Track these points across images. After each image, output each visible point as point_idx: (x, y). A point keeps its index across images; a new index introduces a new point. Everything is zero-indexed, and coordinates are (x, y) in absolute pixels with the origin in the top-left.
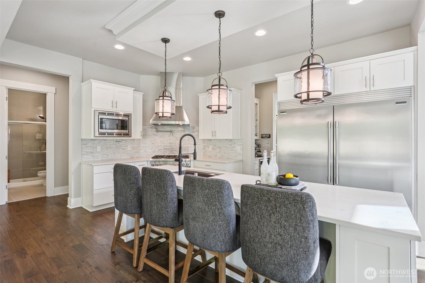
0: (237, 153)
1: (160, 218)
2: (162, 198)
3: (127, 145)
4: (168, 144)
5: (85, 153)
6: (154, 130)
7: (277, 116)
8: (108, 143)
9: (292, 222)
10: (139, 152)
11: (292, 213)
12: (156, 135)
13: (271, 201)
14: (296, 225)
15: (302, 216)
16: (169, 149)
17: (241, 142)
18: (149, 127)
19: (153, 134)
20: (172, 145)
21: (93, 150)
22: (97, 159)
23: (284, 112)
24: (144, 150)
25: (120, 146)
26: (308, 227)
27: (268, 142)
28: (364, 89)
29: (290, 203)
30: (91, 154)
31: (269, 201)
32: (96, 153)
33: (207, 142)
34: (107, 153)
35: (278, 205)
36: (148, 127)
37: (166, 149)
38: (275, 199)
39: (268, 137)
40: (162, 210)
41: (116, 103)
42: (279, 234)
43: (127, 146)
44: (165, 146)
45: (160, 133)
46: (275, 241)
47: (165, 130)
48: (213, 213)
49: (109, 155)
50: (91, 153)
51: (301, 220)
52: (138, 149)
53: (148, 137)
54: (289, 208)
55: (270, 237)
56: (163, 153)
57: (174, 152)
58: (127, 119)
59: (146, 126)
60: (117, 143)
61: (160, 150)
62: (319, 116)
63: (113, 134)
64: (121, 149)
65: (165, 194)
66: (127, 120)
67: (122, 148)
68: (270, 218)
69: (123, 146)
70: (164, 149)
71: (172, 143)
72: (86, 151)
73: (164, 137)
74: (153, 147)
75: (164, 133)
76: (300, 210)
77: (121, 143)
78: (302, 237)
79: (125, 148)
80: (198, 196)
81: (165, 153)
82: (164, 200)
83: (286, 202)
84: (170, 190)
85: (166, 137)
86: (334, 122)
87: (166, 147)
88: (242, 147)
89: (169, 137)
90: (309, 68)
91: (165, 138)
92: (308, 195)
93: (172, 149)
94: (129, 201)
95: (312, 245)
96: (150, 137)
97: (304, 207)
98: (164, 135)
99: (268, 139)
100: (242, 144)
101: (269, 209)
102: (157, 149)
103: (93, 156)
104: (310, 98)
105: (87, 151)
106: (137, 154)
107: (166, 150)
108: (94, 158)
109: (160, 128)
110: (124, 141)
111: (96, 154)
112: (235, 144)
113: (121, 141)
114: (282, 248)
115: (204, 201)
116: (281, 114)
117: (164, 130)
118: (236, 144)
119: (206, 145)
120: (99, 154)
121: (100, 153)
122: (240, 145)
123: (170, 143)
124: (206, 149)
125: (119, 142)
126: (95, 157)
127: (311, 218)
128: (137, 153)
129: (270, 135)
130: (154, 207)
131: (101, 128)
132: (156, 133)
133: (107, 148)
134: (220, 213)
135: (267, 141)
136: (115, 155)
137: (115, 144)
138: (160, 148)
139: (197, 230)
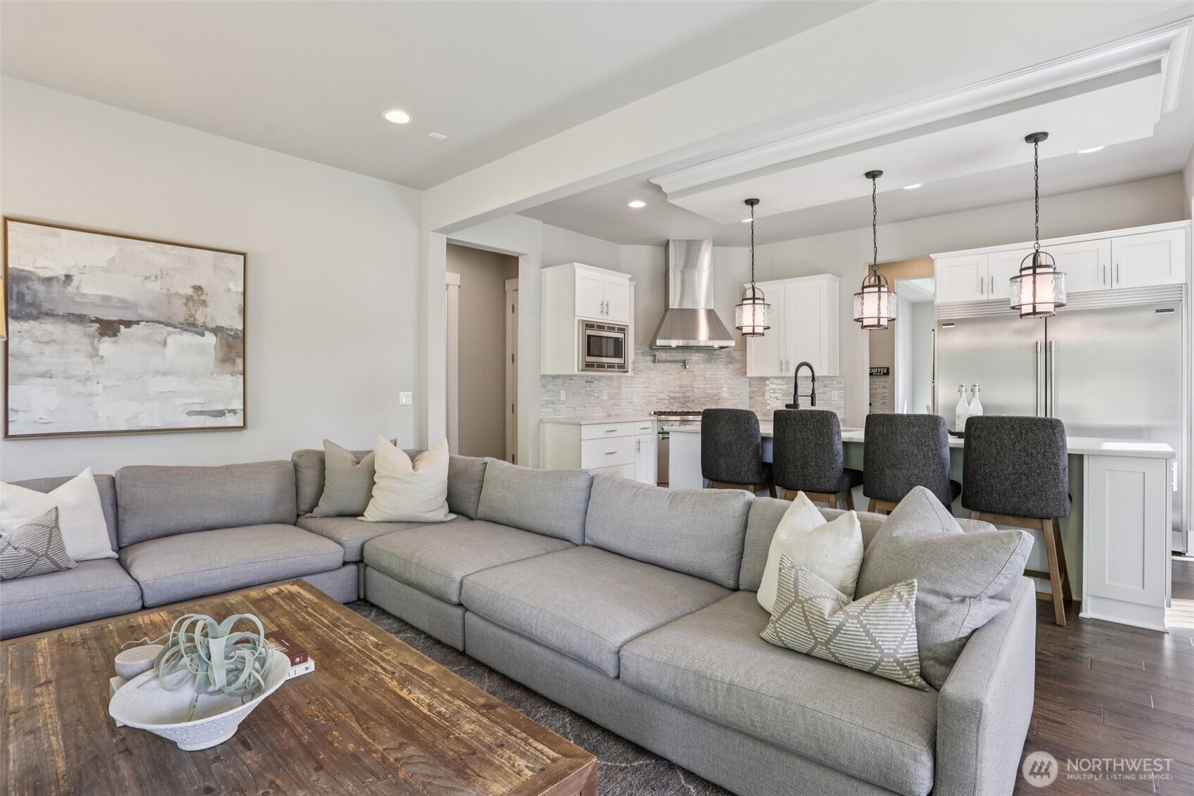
0: (831, 406)
1: (821, 477)
2: (824, 450)
4: (678, 389)
5: (544, 402)
6: (650, 358)
7: (933, 330)
8: (575, 385)
9: (1041, 449)
10: (619, 405)
11: (1041, 439)
12: (652, 369)
13: (1015, 429)
14: (1045, 451)
15: (1052, 441)
16: (679, 397)
17: (840, 383)
19: (648, 367)
20: (685, 389)
21: (554, 398)
22: (560, 415)
23: (951, 324)
24: (628, 401)
25: (592, 391)
26: (1058, 453)
27: (884, 384)
28: (1101, 287)
29: (1038, 429)
30: (552, 406)
31: (1013, 428)
32: (559, 404)
33: (759, 384)
34: (574, 403)
35: (1024, 432)
37: (674, 398)
38: (1020, 426)
39: (884, 374)
40: (824, 466)
41: (607, 305)
42: (1025, 462)
43: (602, 391)
44: (670, 392)
45: (661, 365)
46: (1020, 472)
47: (670, 360)
48: (924, 455)
49: (577, 409)
50: (552, 404)
51: (1050, 446)
52: (617, 398)
53: (638, 374)
54: (1037, 435)
55: (1014, 468)
56: (666, 407)
57: (689, 405)
58: (622, 336)
60: (588, 384)
61: (661, 401)
62: (1019, 332)
63: (613, 367)
64: (593, 396)
65: (830, 443)
66: (623, 339)
67: (595, 394)
68: (1014, 446)
69: (596, 391)
70: (668, 398)
71: (685, 386)
72: (545, 398)
73: (669, 373)
74: (646, 394)
75: (668, 364)
76: (1049, 435)
77: (594, 386)
78: (1052, 463)
79: (599, 394)
80: (902, 437)
81: (671, 407)
82: (828, 452)
83: (1034, 428)
84: (836, 439)
85: (673, 373)
86: (1048, 341)
87: (672, 395)
88: (843, 392)
89: (680, 373)
90: (1035, 273)
91: (670, 375)
92: (1058, 422)
93: (684, 398)
94: (745, 463)
95: (1062, 472)
96: (640, 372)
97: (1054, 433)
98: (669, 369)
99: (883, 379)
100: (842, 386)
101: (1013, 437)
102: (654, 400)
104: (1037, 311)
105: (547, 399)
106: (616, 408)
107: (672, 401)
108: (557, 413)
109: (661, 355)
110: (598, 381)
111: (558, 406)
112: (825, 386)
113: (593, 381)
114: (1028, 478)
115: (911, 441)
116: (943, 327)
118: (829, 386)
119: (754, 389)
120: (562, 405)
121: (564, 404)
122: (840, 388)
123: (681, 386)
124: (755, 398)
125: (590, 382)
126: (558, 411)
127: (1061, 444)
128: (616, 406)
129: (888, 369)
130: (810, 463)
131: (589, 354)
132: (652, 365)
133: (573, 395)
134: (934, 455)
135: (880, 382)
137: (585, 386)
138: (661, 396)
139: (899, 480)
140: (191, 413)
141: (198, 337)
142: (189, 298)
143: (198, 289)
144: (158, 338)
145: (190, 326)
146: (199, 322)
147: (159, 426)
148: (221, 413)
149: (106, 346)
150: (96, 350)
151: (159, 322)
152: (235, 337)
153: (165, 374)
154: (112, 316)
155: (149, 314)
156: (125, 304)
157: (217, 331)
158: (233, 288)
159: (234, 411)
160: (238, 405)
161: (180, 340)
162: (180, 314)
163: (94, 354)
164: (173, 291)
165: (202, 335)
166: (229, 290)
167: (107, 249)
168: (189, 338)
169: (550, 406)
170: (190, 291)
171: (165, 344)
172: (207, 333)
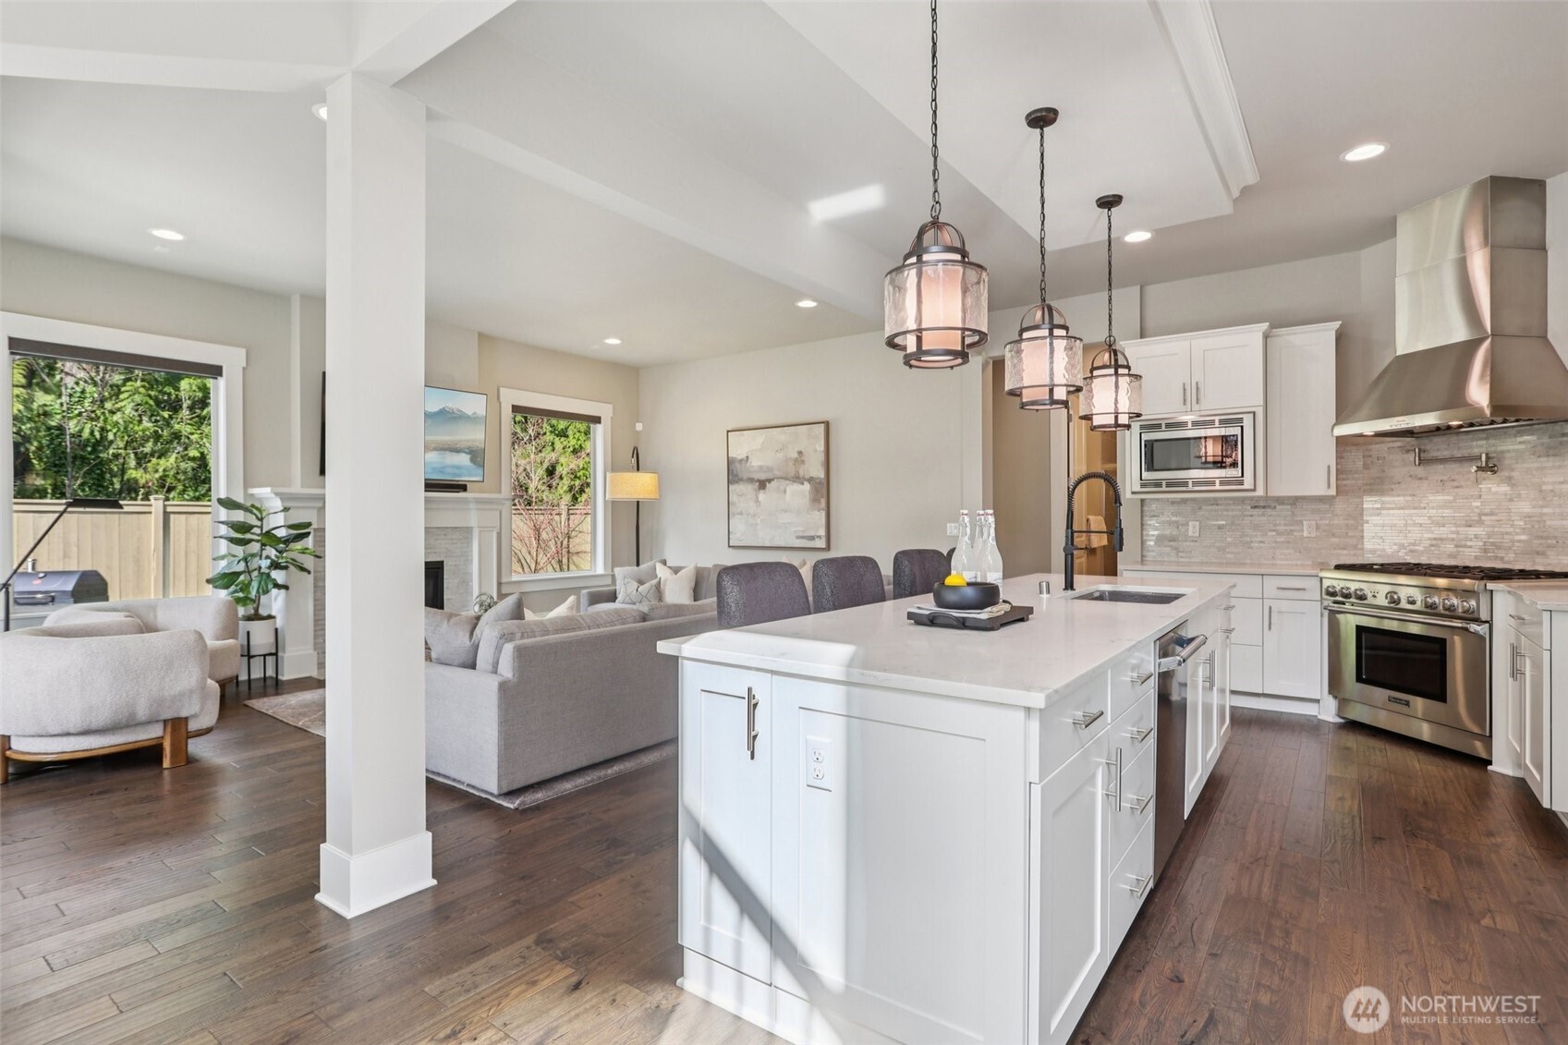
3: (1298, 519)
5: (1153, 537)
6: (1413, 457)
8: (1225, 513)
10: (1355, 547)
12: (1421, 479)
18: (1393, 448)
19: (1411, 476)
21: (1176, 533)
22: (1187, 557)
25: (1269, 522)
30: (1172, 543)
32: (1186, 541)
34: (1223, 541)
36: (1388, 448)
41: (1197, 388)
43: (1301, 522)
45: (1440, 467)
47: (1459, 455)
49: (1230, 550)
50: (1170, 541)
52: (1350, 534)
53: (1392, 490)
58: (1237, 431)
59: (1383, 445)
60: (1256, 512)
61: (1439, 542)
64: (1274, 531)
66: (1237, 436)
67: (1278, 528)
69: (1283, 522)
71: (1491, 513)
72: (1155, 532)
73: (1455, 484)
74: (1410, 530)
75: (1455, 466)
77: (1274, 513)
79: (1292, 528)
87: (1461, 529)
89: (1476, 485)
91: (1457, 487)
96: (1397, 485)
98: (1456, 477)
103: (1176, 549)
105: (1159, 532)
106: (1345, 552)
107: (1461, 541)
108: (1180, 554)
110: (1288, 504)
111: (1185, 544)
113: (1273, 505)
117: (1455, 452)
120: (1192, 544)
121: (1196, 541)
123: (1481, 513)
125: (1264, 507)
126: (1183, 552)
131: (1151, 468)
132: (1420, 471)
133: (1222, 527)
136: (1250, 551)
137: (1250, 513)
138: (1437, 532)
140: (798, 537)
141: (800, 486)
142: (796, 460)
143: (800, 453)
144: (782, 488)
145: (798, 479)
146: (801, 476)
147: (783, 545)
148: (812, 538)
149: (762, 496)
150: (757, 497)
151: (782, 478)
152: (820, 483)
153: (786, 511)
154: (763, 476)
155: (778, 473)
156: (770, 469)
157: (810, 480)
158: (818, 449)
159: (819, 537)
160: (822, 532)
161: (793, 488)
162: (791, 471)
163: (757, 501)
164: (788, 456)
165: (803, 484)
166: (816, 450)
167: (760, 437)
168: (797, 487)
169: (1167, 543)
170: (796, 455)
171: (785, 491)
172: (805, 483)
